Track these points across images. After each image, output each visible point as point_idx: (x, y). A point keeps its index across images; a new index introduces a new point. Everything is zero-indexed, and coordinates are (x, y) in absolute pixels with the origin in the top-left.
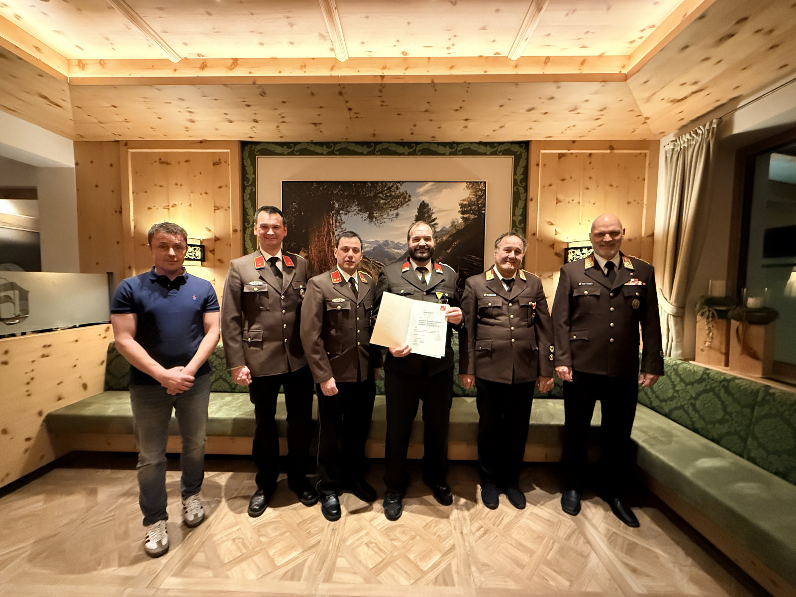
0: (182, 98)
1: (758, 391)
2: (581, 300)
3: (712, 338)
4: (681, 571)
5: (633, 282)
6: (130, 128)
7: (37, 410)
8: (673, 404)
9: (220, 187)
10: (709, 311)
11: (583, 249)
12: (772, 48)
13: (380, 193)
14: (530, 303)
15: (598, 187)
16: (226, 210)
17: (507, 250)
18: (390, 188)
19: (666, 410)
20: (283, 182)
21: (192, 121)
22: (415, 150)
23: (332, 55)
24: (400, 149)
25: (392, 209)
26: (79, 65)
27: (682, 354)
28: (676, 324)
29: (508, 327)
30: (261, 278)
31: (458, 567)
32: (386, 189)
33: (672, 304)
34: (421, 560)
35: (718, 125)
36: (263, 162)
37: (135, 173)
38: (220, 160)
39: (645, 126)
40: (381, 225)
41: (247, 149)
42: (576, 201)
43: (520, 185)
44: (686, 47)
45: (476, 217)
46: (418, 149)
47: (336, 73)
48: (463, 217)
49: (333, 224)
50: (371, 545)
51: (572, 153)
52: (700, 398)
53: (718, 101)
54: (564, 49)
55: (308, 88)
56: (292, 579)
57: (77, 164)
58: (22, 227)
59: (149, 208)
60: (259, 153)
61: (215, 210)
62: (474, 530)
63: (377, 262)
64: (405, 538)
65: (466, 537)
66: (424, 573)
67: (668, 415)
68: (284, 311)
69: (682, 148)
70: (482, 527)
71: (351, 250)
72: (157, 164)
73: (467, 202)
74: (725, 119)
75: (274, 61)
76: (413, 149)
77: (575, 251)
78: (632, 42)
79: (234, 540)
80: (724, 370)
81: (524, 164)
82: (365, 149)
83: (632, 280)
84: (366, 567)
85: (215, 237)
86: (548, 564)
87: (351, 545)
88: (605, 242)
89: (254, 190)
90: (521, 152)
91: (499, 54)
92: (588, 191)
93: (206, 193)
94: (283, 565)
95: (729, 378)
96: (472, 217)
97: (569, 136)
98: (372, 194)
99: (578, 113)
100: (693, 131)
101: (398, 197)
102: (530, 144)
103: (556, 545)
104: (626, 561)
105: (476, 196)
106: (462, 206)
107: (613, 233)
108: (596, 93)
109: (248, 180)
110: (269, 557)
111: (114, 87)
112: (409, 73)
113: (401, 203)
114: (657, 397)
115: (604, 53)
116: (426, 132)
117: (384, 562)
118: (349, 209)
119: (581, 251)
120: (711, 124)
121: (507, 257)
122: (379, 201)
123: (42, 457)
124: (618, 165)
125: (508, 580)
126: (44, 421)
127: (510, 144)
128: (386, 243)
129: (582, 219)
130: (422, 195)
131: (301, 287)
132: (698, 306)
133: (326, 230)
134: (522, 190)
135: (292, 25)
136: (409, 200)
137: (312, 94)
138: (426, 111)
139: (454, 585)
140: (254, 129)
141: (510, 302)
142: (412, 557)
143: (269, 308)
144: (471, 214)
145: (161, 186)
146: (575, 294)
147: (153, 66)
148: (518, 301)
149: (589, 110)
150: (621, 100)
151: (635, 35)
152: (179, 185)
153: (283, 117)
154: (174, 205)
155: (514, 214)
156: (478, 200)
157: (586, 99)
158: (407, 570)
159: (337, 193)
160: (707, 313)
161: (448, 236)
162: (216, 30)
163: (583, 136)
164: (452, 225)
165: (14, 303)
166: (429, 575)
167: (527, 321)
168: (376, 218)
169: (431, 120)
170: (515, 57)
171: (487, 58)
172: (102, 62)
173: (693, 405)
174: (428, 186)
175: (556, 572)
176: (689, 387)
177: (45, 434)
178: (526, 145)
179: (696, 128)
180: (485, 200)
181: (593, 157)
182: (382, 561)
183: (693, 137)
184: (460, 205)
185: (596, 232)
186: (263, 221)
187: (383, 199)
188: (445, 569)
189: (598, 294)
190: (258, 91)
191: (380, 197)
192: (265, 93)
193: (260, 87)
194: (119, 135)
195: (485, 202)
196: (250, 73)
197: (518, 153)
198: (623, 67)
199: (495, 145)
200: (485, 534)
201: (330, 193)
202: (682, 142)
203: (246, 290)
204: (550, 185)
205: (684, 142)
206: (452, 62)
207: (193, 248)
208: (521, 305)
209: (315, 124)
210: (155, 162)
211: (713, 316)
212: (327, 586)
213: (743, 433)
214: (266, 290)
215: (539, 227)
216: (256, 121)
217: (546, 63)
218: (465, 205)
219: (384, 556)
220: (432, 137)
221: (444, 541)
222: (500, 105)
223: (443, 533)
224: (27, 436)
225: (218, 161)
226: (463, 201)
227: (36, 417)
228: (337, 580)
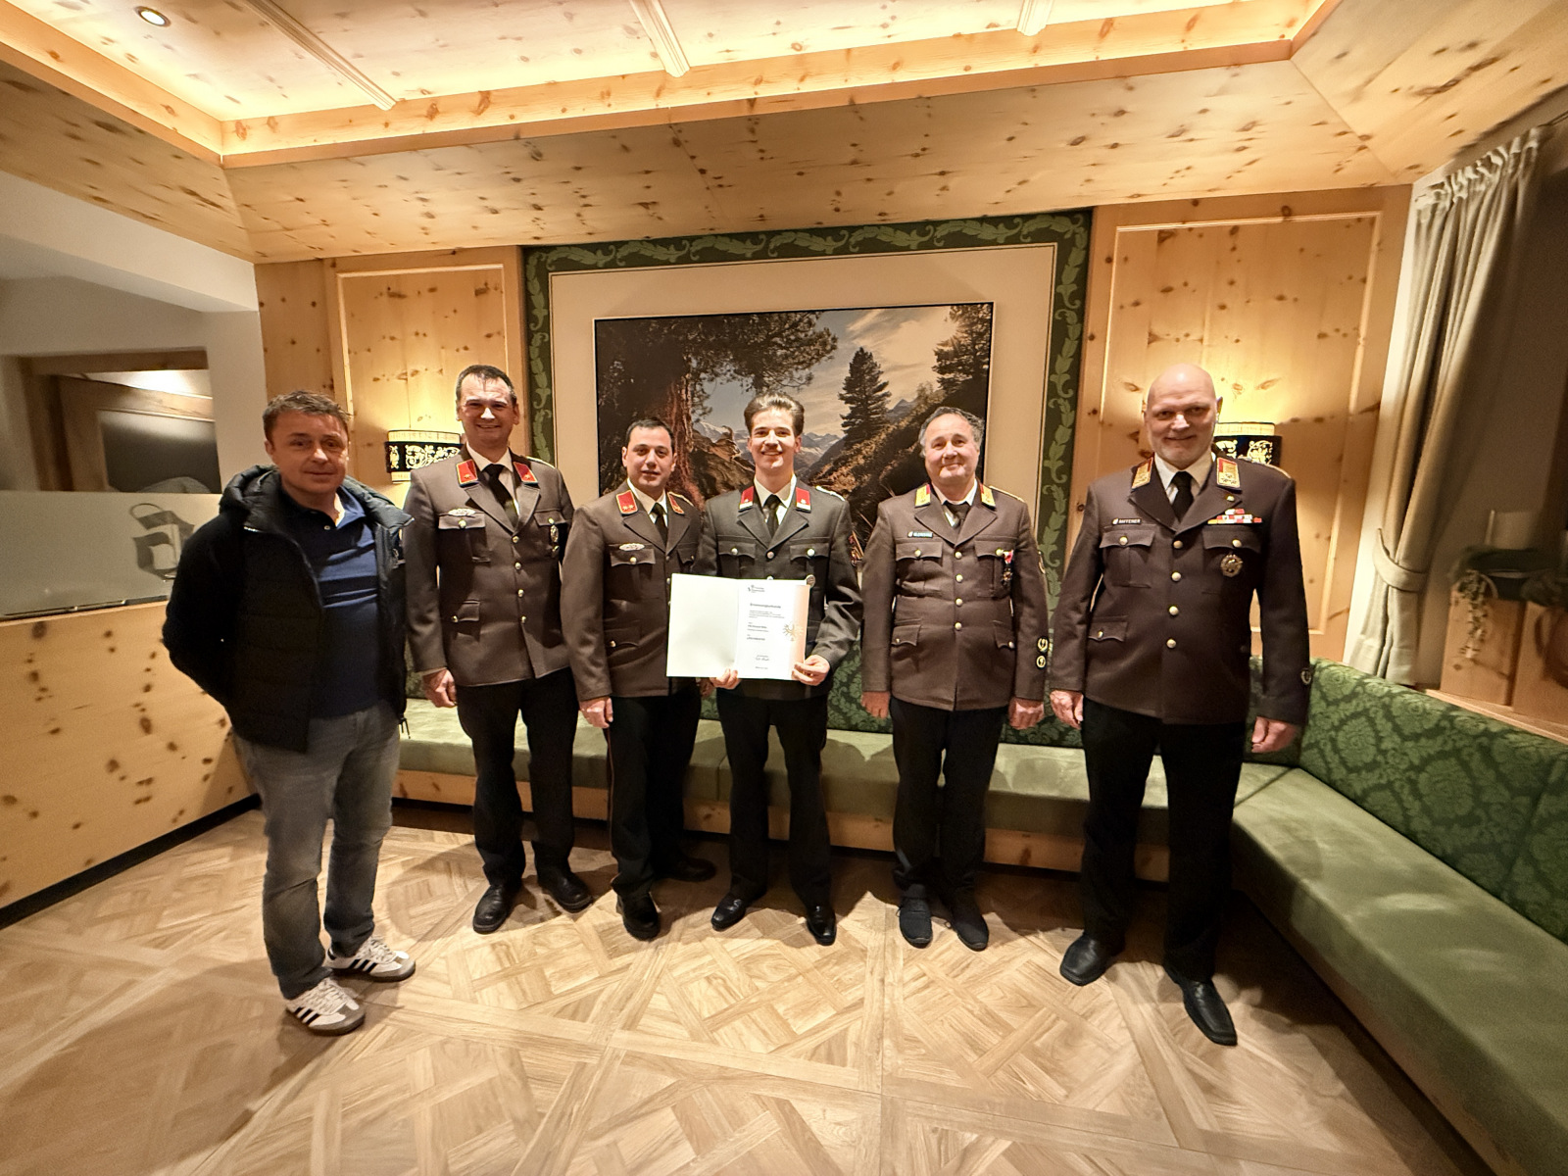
0: (403, 175)
1: (1553, 761)
2: (1113, 558)
3: (1482, 640)
4: (1312, 1103)
5: (1230, 517)
6: (334, 235)
7: (218, 718)
8: (1372, 779)
9: (489, 336)
10: (1480, 581)
13: (775, 335)
14: (999, 552)
15: (1248, 302)
17: (938, 445)
18: (795, 325)
19: (1358, 788)
20: (596, 321)
21: (431, 216)
22: (848, 243)
23: (655, 66)
24: (817, 244)
25: (800, 367)
26: (237, 132)
27: (1410, 675)
28: (1403, 608)
29: (950, 600)
30: (471, 504)
31: (859, 1038)
32: (787, 326)
33: (1397, 564)
34: (796, 1016)
35: (1543, 141)
36: (562, 284)
37: (351, 316)
38: (486, 284)
39: (1364, 155)
41: (533, 260)
43: (1069, 306)
45: (970, 377)
46: (853, 241)
47: (668, 102)
48: (943, 379)
49: (687, 400)
50: (714, 982)
51: (1190, 229)
52: (1429, 769)
53: (1546, 81)
55: (614, 137)
56: (573, 1017)
57: (261, 304)
58: (198, 414)
59: (376, 380)
60: (553, 268)
62: (907, 978)
64: (776, 977)
65: (888, 990)
66: (795, 1038)
67: (1358, 801)
68: (518, 565)
69: (1455, 200)
70: (924, 975)
71: (652, 452)
72: (385, 299)
73: (952, 348)
75: (552, 90)
76: (843, 242)
80: (1505, 713)
81: (1080, 261)
82: (749, 248)
83: (1230, 511)
84: (698, 1015)
86: (1035, 1054)
87: (680, 977)
88: (1175, 430)
89: (547, 340)
90: (1074, 234)
91: (996, 26)
92: (1224, 312)
93: (466, 348)
94: (561, 995)
95: (1494, 729)
96: (961, 377)
97: (1183, 189)
98: (761, 338)
99: (1191, 140)
100: (1481, 160)
101: (811, 342)
102: (1095, 214)
103: (1062, 1024)
104: (1197, 1069)
105: (971, 334)
106: (941, 355)
107: (1194, 411)
108: (1222, 91)
109: (536, 320)
110: (544, 978)
111: (291, 166)
112: (810, 86)
113: (818, 354)
114: (1343, 762)
116: (863, 206)
117: (731, 1010)
118: (717, 370)
120: (1525, 139)
122: (775, 353)
123: (230, 790)
124: (1302, 251)
125: (947, 1070)
127: (1050, 218)
130: (860, 336)
132: (1456, 566)
133: (675, 410)
134: (1071, 317)
135: (570, 16)
136: (834, 348)
137: (625, 148)
138: (854, 163)
139: (844, 1065)
140: (538, 222)
142: (781, 1009)
143: (489, 560)
144: (960, 371)
145: (392, 338)
147: (352, 121)
148: (974, 548)
149: (1215, 131)
150: (1289, 103)
152: (421, 336)
153: (584, 197)
154: (415, 373)
155: (1052, 371)
156: (974, 343)
157: (1201, 108)
158: (767, 1029)
159: (695, 339)
160: (1474, 587)
161: (910, 419)
162: (441, 42)
163: (1215, 190)
164: (919, 397)
165: (172, 545)
166: (803, 1042)
167: (992, 588)
168: (768, 386)
169: (869, 180)
170: (1032, 28)
171: (972, 37)
172: (272, 122)
173: (1413, 783)
174: (871, 317)
175: (1047, 1071)
176: (1410, 744)
178: (1085, 216)
179: (1489, 153)
180: (990, 341)
181: (1240, 233)
182: (726, 1010)
183: (1482, 175)
184: (937, 354)
185: (1157, 408)
186: (472, 394)
187: (782, 348)
188: (835, 1037)
190: (526, 151)
191: (776, 343)
193: (530, 142)
194: (320, 249)
195: (990, 346)
196: (512, 117)
197: (1068, 236)
198: (1291, 24)
199: (1016, 220)
200: (926, 987)
201: (681, 338)
202: (1456, 188)
203: (442, 526)
204: (1137, 304)
205: (1461, 187)
206: (895, 55)
208: (979, 555)
209: (645, 205)
210: (381, 294)
211: (1488, 593)
212: (626, 1035)
213: (1507, 849)
214: (482, 525)
215: (1107, 392)
216: (538, 208)
217: (1103, 34)
218: (947, 353)
219: (733, 1001)
220: (880, 215)
221: (846, 990)
222: (1008, 136)
223: (848, 977)
224: (208, 756)
225: (482, 286)
226: (943, 345)
227: (217, 727)
228: (645, 1029)
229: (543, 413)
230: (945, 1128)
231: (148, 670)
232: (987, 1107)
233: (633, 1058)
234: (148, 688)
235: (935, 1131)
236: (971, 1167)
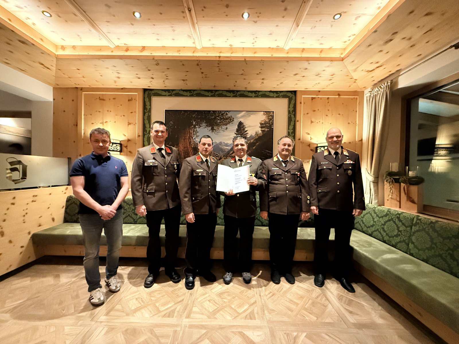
0: (115, 65)
1: (414, 218)
2: (322, 171)
3: (392, 193)
4: (375, 312)
6: (85, 81)
7: (28, 231)
8: (373, 229)
9: (132, 113)
10: (390, 179)
11: (325, 147)
12: (411, 46)
13: (217, 117)
15: (332, 115)
16: (134, 125)
17: (284, 145)
18: (223, 114)
19: (370, 232)
20: (165, 110)
21: (119, 78)
23: (193, 45)
24: (228, 94)
25: (224, 125)
26: (62, 48)
27: (378, 202)
28: (374, 187)
29: (284, 185)
30: (154, 158)
31: (258, 311)
32: (220, 114)
33: (372, 176)
34: (238, 308)
35: (391, 83)
36: (155, 100)
37: (86, 104)
38: (132, 98)
39: (355, 84)
40: (218, 134)
41: (147, 93)
42: (321, 122)
43: (292, 113)
44: (370, 45)
45: (269, 130)
47: (196, 54)
48: (262, 130)
49: (192, 133)
50: (211, 301)
51: (318, 97)
52: (386, 224)
53: (390, 71)
54: (311, 45)
55: (181, 62)
56: (169, 317)
57: (54, 99)
59: (92, 123)
60: (153, 95)
61: (128, 125)
62: (267, 294)
63: (216, 153)
64: (229, 298)
65: (262, 297)
66: (240, 314)
67: (370, 235)
68: (166, 176)
69: (374, 95)
70: (271, 292)
71: (207, 145)
72: (98, 100)
74: (394, 81)
75: (164, 48)
76: (235, 94)
77: (321, 148)
78: (345, 42)
79: (137, 299)
80: (399, 210)
81: (294, 103)
82: (210, 94)
83: (348, 161)
84: (209, 311)
85: (128, 139)
86: (306, 309)
87: (200, 301)
88: (334, 141)
89: (150, 114)
90: (292, 96)
91: (279, 47)
92: (327, 117)
93: (124, 116)
94: (163, 311)
95: (400, 213)
96: (266, 130)
97: (317, 88)
98: (213, 117)
99: (320, 77)
100: (379, 86)
101: (227, 119)
102: (297, 92)
103: (310, 301)
104: (347, 308)
105: (269, 119)
106: (261, 124)
107: (337, 137)
108: (328, 66)
109: (146, 109)
110: (156, 306)
111: (80, 59)
112: (233, 55)
113: (229, 122)
114: (365, 226)
115: (332, 47)
116: (242, 85)
117: (218, 309)
118: (201, 125)
119: (324, 148)
120: (387, 83)
121: (284, 148)
122: (217, 121)
123: (29, 257)
124: (343, 104)
125: (284, 317)
126: (31, 237)
127: (286, 92)
128: (221, 143)
129: (324, 131)
130: (240, 118)
131: (175, 163)
132: (385, 176)
133: (188, 136)
134: (293, 116)
135: (174, 31)
136: (233, 121)
137: (183, 65)
138: (242, 74)
139: (255, 319)
140: (151, 82)
141: (286, 172)
142: (233, 307)
143: (158, 174)
144: (266, 128)
145: (99, 112)
146: (319, 169)
147: (100, 49)
148: (290, 171)
149: (326, 75)
150: (341, 70)
151: (346, 39)
152: (109, 111)
153: (167, 76)
154: (106, 122)
155: (289, 129)
156: (269, 121)
157: (323, 70)
158: (230, 313)
159: (194, 117)
160: (389, 180)
161: (254, 140)
162: (135, 32)
163: (324, 89)
164: (256, 134)
165: (19, 172)
166: (242, 315)
167: (295, 182)
168: (215, 130)
169: (245, 79)
170: (287, 48)
171: (273, 48)
172: (74, 47)
173: (383, 228)
174: (243, 113)
175: (310, 313)
176: (381, 219)
177: (31, 244)
178: (295, 92)
179: (381, 85)
180: (273, 121)
181: (329, 99)
182: (217, 308)
183: (380, 90)
184: (260, 123)
185: (329, 136)
186: (156, 128)
187: (219, 120)
188: (251, 312)
189: (331, 168)
190: (155, 63)
191: (217, 119)
192: (159, 64)
193: (156, 60)
194: (78, 85)
195: (273, 122)
196: (151, 54)
197: (291, 97)
198: (342, 54)
199: (278, 92)
200: (272, 296)
201: (190, 116)
202: (374, 92)
203: (146, 165)
204: (308, 114)
205: (375, 92)
206: (255, 50)
207: (116, 145)
209: (184, 80)
210: (97, 99)
211: (392, 182)
212: (187, 320)
213: (407, 241)
214: (157, 165)
215: (302, 134)
216: (153, 78)
217: (302, 51)
218: (263, 123)
219: (218, 306)
220: (245, 88)
221: (251, 299)
222: (280, 72)
223: (250, 295)
224: (22, 245)
225: (131, 99)
226: (262, 121)
227: (27, 235)
228: (193, 317)
230: (288, 332)
231: (6, 214)
232: (297, 325)
233: (191, 326)
234: (4, 221)
235: (285, 333)
236: (297, 342)
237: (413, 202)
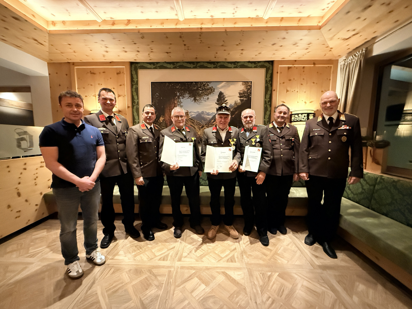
0: (103, 40)
2: (314, 138)
5: (343, 127)
6: (76, 55)
7: (40, 192)
9: (121, 85)
11: (299, 115)
12: (390, 12)
13: (199, 87)
14: (291, 138)
15: (307, 83)
16: (124, 97)
17: (279, 113)
20: (151, 82)
21: (107, 52)
22: (217, 66)
23: (176, 17)
24: (209, 65)
25: (206, 95)
26: (52, 24)
29: (279, 150)
30: (104, 127)
31: (237, 256)
32: (202, 85)
34: (221, 253)
35: (366, 51)
36: (141, 73)
37: (78, 78)
38: (120, 72)
39: (331, 52)
40: (200, 104)
41: (133, 66)
42: (296, 91)
43: (269, 83)
44: (348, 12)
45: (247, 99)
46: (218, 65)
47: (179, 26)
48: (241, 99)
49: (176, 103)
51: (295, 67)
53: (366, 39)
54: (290, 13)
55: (165, 34)
56: (164, 260)
57: (49, 74)
59: (86, 96)
60: (139, 68)
62: (245, 242)
63: (198, 122)
65: (241, 245)
66: (222, 258)
68: (118, 144)
69: (348, 63)
71: (150, 114)
72: (89, 74)
73: (242, 92)
74: (369, 48)
75: (148, 21)
77: (295, 115)
78: (323, 10)
79: (136, 246)
81: (271, 73)
82: (192, 66)
84: (196, 256)
85: (119, 110)
86: (278, 254)
87: (189, 248)
89: (137, 87)
91: (258, 16)
92: (302, 85)
93: (114, 88)
94: (159, 255)
96: (245, 99)
97: (293, 58)
98: (195, 88)
99: (297, 46)
100: (354, 54)
101: (208, 89)
102: (274, 62)
103: (282, 248)
104: (314, 253)
105: (247, 89)
106: (240, 94)
107: (332, 102)
108: (306, 35)
109: (134, 82)
110: (152, 252)
111: (70, 35)
112: (214, 26)
113: (210, 92)
115: (310, 15)
116: (222, 56)
117: (204, 254)
118: (184, 96)
120: (362, 51)
121: (280, 116)
122: (199, 92)
123: (43, 214)
124: (318, 72)
125: (260, 260)
126: (43, 197)
127: (264, 62)
128: (203, 113)
129: (299, 100)
133: (173, 106)
134: (269, 86)
135: (157, 3)
136: (214, 91)
137: (167, 37)
138: (222, 45)
139: (235, 262)
140: (137, 55)
141: (281, 138)
142: (217, 252)
143: (110, 142)
144: (244, 97)
145: (91, 85)
147: (89, 24)
148: (284, 137)
149: (302, 44)
150: (318, 39)
151: (325, 6)
152: (100, 84)
153: (152, 49)
155: (265, 98)
156: (248, 91)
157: (301, 39)
158: (214, 257)
159: (178, 88)
161: (233, 109)
162: (120, 6)
163: (300, 58)
164: (235, 104)
165: (27, 141)
166: (224, 259)
167: (289, 147)
168: (197, 100)
169: (225, 50)
170: (266, 18)
171: (252, 18)
172: (64, 22)
175: (282, 258)
177: (44, 203)
178: (272, 62)
179: (355, 53)
180: (251, 90)
181: (305, 68)
182: (203, 254)
183: (354, 58)
184: (239, 93)
185: (323, 102)
187: (201, 91)
188: (232, 257)
189: (323, 134)
190: (141, 36)
191: (199, 89)
192: (144, 37)
193: (142, 34)
194: (70, 59)
195: (251, 92)
196: (136, 27)
197: (268, 67)
198: (319, 22)
199: (257, 63)
201: (174, 88)
202: (348, 60)
204: (284, 83)
205: (350, 60)
206: (235, 20)
208: (286, 139)
209: (167, 53)
210: (88, 73)
212: (179, 263)
213: (369, 198)
214: (108, 133)
216: (138, 51)
217: (281, 20)
218: (241, 93)
219: (204, 252)
220: (225, 59)
221: (231, 246)
222: (259, 42)
223: (231, 243)
224: (36, 204)
225: (119, 72)
226: (240, 91)
227: (40, 195)
228: (184, 261)
229: (136, 106)
230: (263, 272)
231: (20, 178)
232: (271, 267)
233: (182, 268)
234: (19, 183)
235: (261, 273)
236: (271, 280)
237: (378, 163)
